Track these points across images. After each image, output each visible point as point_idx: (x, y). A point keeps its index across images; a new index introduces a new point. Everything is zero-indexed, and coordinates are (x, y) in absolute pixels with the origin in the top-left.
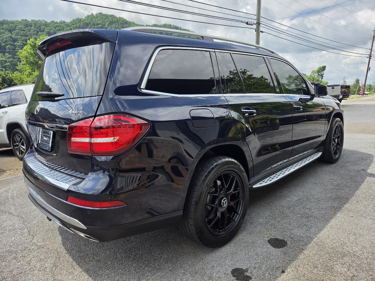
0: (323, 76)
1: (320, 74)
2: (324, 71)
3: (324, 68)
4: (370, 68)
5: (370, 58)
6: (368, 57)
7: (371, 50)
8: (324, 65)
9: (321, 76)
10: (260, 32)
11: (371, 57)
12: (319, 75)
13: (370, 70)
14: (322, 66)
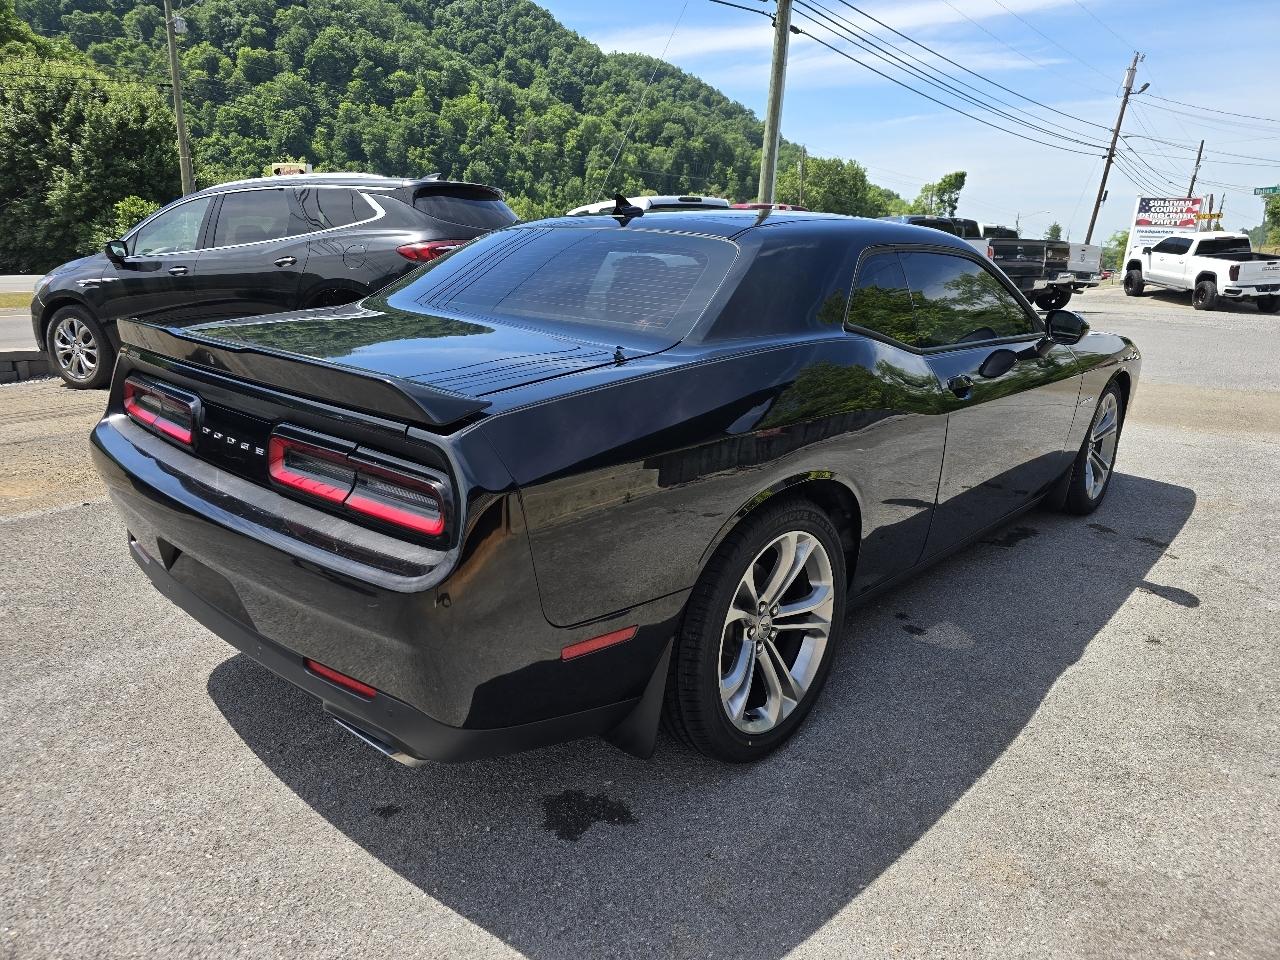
0: (955, 208)
1: (946, 198)
2: (959, 188)
3: (958, 181)
4: (1107, 192)
5: (1110, 161)
6: (1104, 157)
7: (1117, 135)
8: (960, 170)
9: (950, 205)
10: (789, 28)
11: (1114, 155)
12: (942, 201)
13: (1105, 199)
14: (952, 171)
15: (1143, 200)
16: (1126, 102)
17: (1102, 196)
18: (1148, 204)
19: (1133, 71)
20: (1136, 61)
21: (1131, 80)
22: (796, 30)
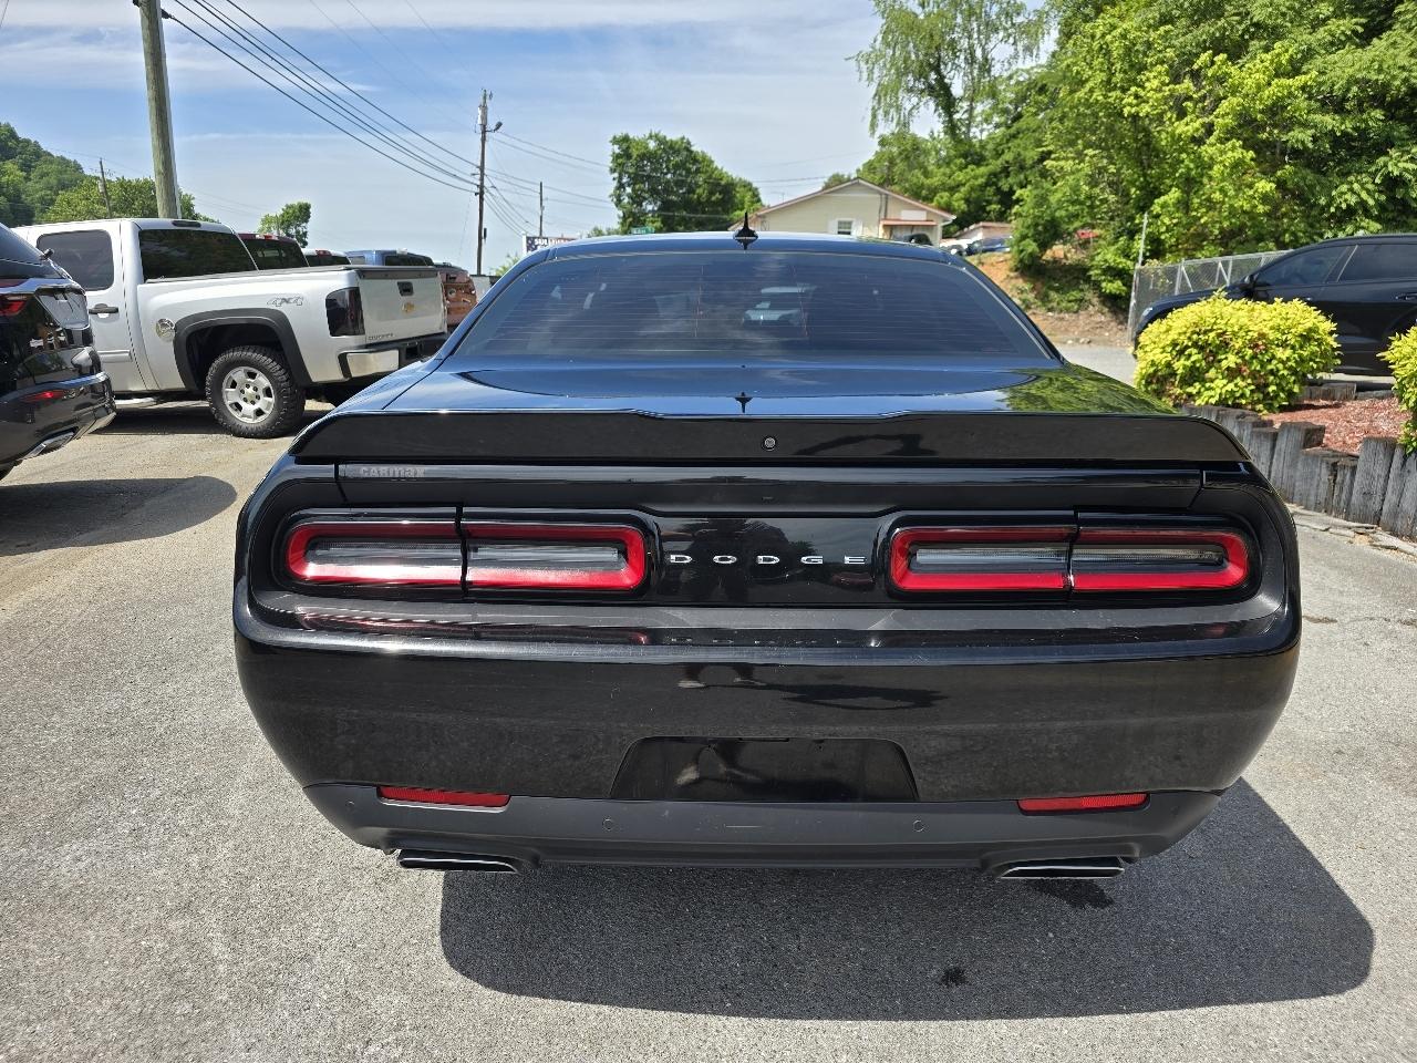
2: (306, 221)
3: (303, 212)
4: (485, 230)
5: (482, 199)
6: (476, 194)
7: (482, 172)
8: (301, 201)
10: (160, 14)
11: (484, 193)
13: (485, 236)
14: (295, 201)
15: (528, 238)
16: (483, 140)
17: (482, 235)
18: (533, 242)
19: (484, 108)
20: (485, 98)
21: (484, 118)
22: (166, 15)
